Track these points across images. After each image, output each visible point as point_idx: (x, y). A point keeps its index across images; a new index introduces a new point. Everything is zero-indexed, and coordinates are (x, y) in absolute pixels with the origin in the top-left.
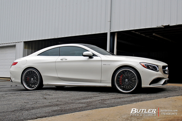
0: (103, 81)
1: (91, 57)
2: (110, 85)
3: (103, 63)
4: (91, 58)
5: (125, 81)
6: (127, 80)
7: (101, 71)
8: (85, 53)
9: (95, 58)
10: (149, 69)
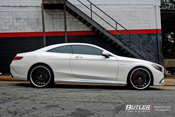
1: (107, 56)
2: (125, 83)
3: (120, 63)
6: (140, 78)
9: (111, 58)
10: (157, 69)
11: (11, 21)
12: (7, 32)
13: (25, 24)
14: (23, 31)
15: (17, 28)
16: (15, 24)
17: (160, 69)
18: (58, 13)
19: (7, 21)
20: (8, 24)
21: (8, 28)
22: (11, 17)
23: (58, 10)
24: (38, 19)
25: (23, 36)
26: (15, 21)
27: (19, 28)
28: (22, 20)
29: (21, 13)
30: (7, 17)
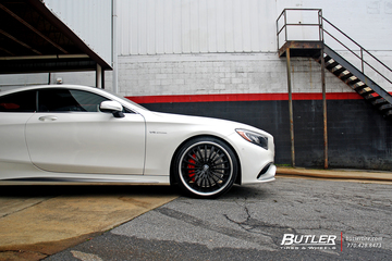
0: (149, 170)
2: (166, 181)
3: (150, 129)
4: (120, 116)
6: (206, 167)
7: (145, 147)
8: (105, 104)
9: (128, 117)
10: (254, 142)
11: (228, 76)
12: (222, 93)
13: (250, 80)
14: (246, 92)
15: (236, 86)
16: (235, 81)
17: (262, 143)
18: (302, 63)
19: (221, 75)
20: (223, 80)
21: (223, 87)
22: (228, 70)
23: (301, 59)
24: (270, 73)
25: (246, 99)
26: (234, 75)
27: (241, 86)
28: (245, 75)
29: (244, 62)
30: (222, 70)
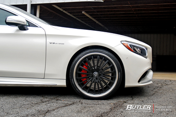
0: (49, 75)
1: (22, 27)
2: (63, 83)
3: (49, 40)
4: (25, 29)
5: (93, 76)
6: (96, 74)
7: (46, 55)
8: (10, 19)
9: (31, 30)
